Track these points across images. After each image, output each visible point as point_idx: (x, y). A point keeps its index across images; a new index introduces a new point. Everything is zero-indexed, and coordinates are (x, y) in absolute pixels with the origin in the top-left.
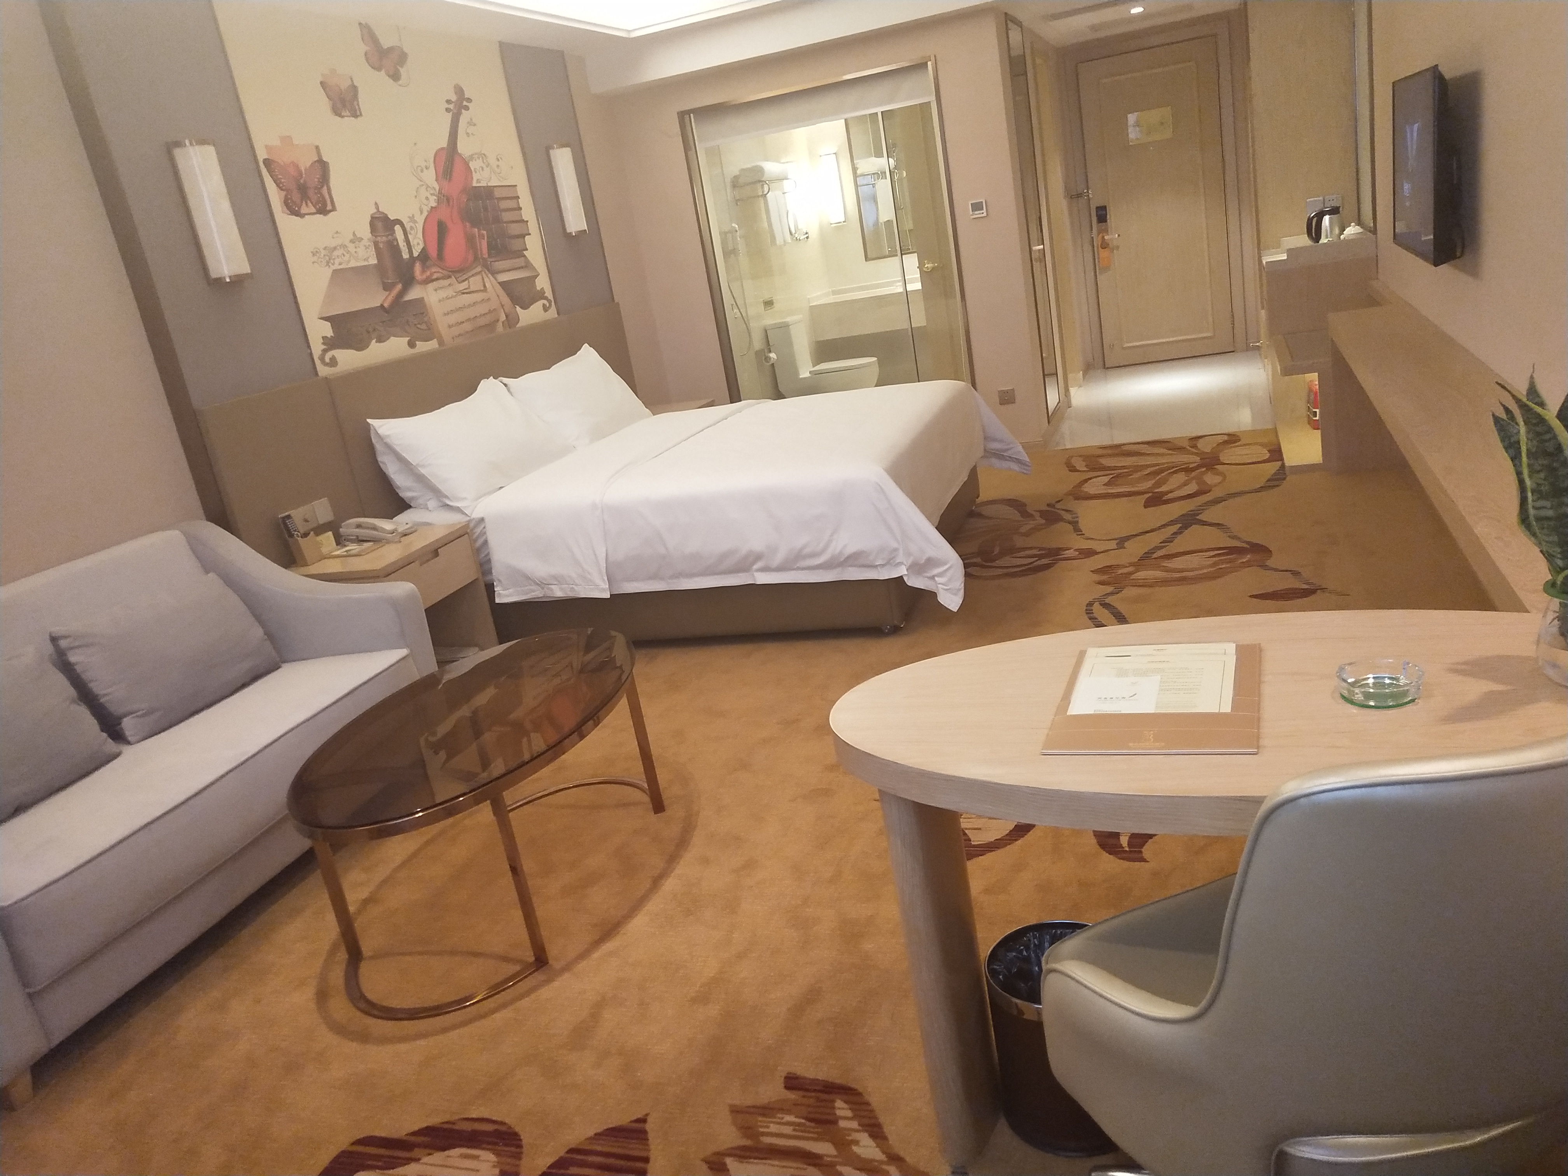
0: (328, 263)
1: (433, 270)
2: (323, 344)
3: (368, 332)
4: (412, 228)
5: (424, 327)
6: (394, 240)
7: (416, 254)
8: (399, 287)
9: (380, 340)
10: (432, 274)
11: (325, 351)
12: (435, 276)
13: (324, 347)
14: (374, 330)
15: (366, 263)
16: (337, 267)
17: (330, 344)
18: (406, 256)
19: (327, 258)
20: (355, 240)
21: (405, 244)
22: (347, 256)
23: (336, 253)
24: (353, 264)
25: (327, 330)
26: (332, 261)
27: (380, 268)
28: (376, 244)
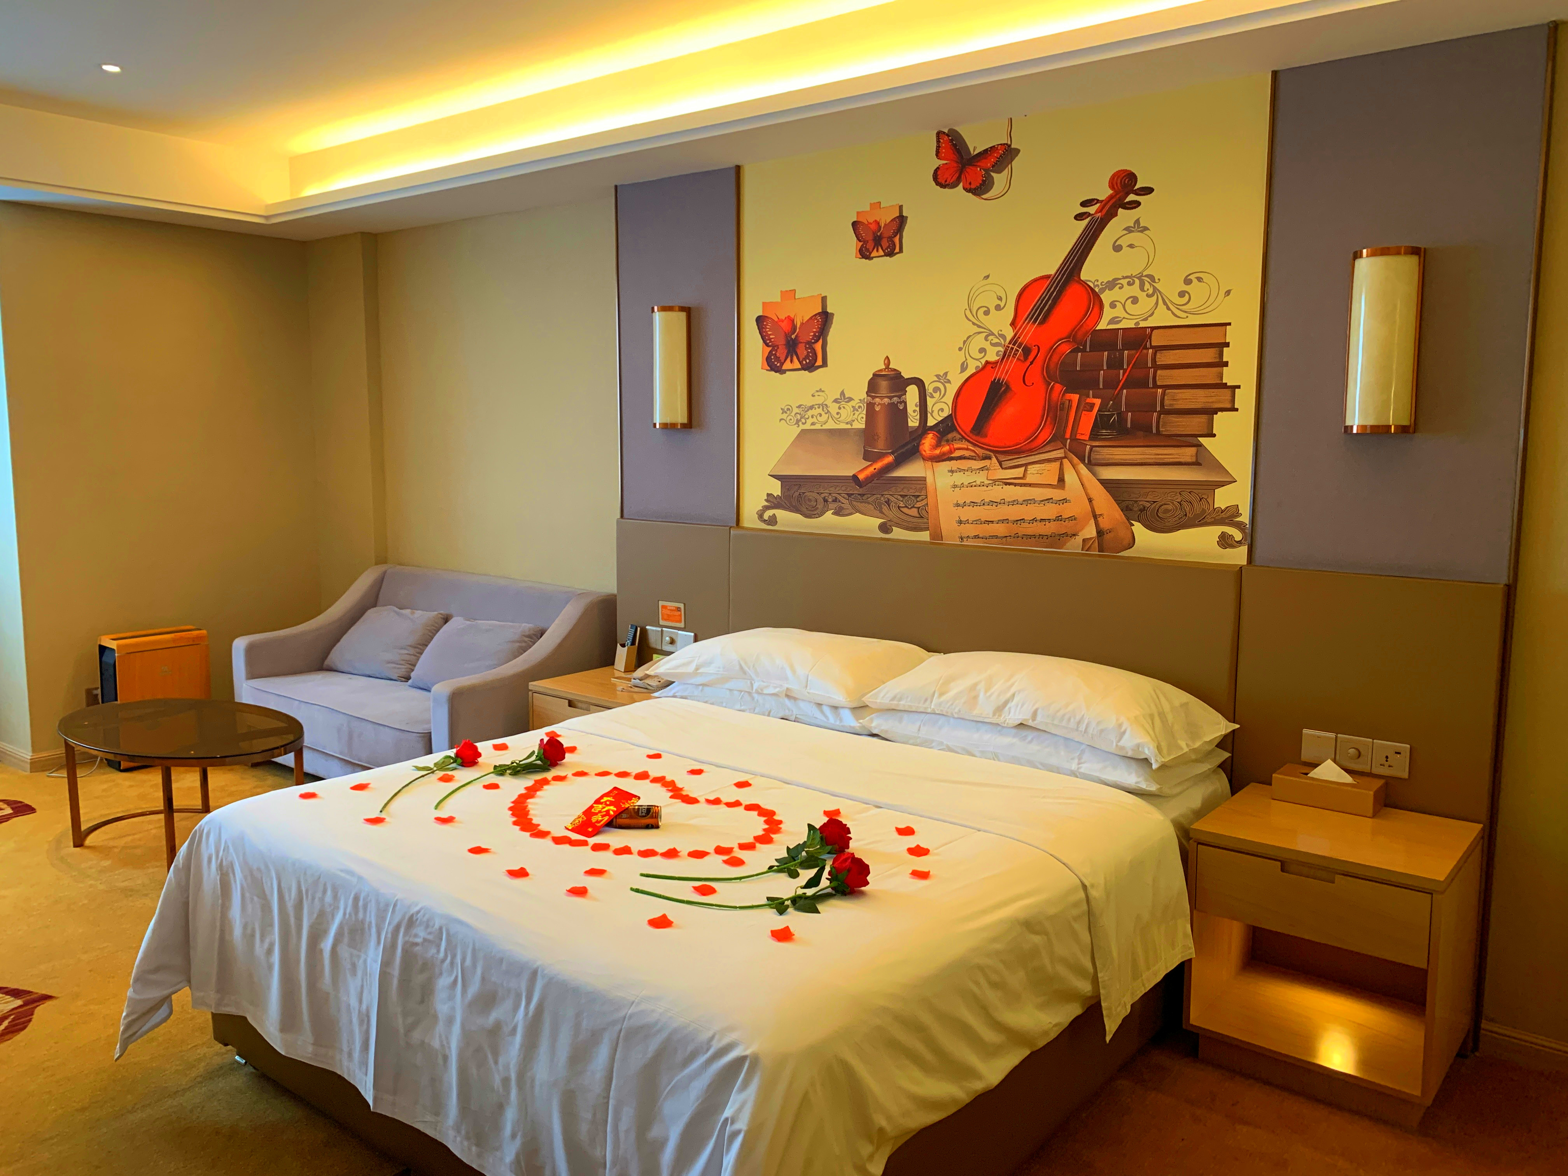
0: (798, 422)
1: (957, 445)
2: (767, 500)
3: (825, 501)
4: (936, 389)
5: (914, 512)
6: (901, 403)
7: (931, 422)
8: (890, 459)
9: (838, 513)
10: (951, 452)
11: (766, 508)
12: (957, 454)
13: (767, 504)
14: (835, 500)
15: (849, 426)
16: (808, 426)
17: (773, 502)
18: (913, 422)
19: (799, 417)
20: (843, 398)
21: (918, 409)
22: (825, 417)
23: (810, 413)
24: (831, 425)
25: (776, 488)
26: (803, 421)
27: (868, 435)
28: (870, 407)
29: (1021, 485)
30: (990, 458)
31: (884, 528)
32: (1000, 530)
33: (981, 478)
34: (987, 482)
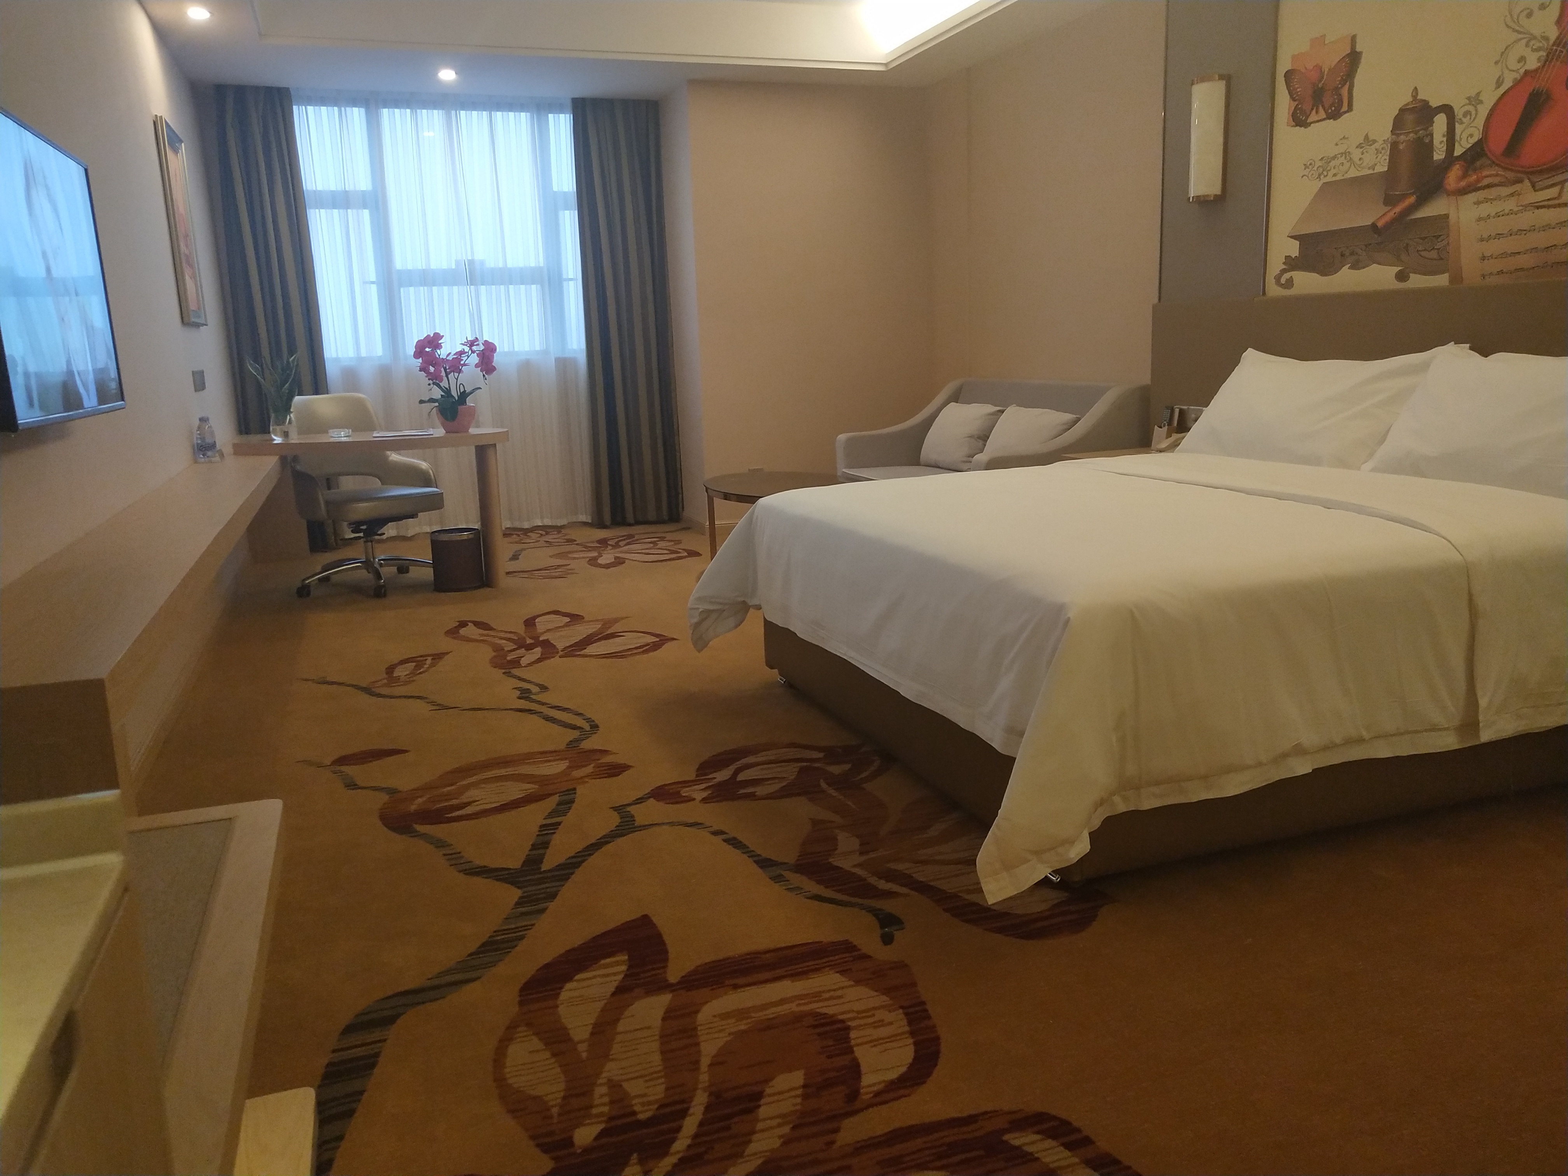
0: (1320, 175)
1: (1486, 173)
2: (1284, 263)
3: (1342, 255)
4: (1466, 114)
5: (1434, 254)
6: (1427, 136)
7: (1458, 152)
8: (1412, 199)
9: (1354, 267)
10: (1478, 181)
11: (1284, 271)
12: (1486, 182)
13: (1284, 267)
14: (1352, 254)
15: (1371, 172)
16: (1329, 179)
17: (1292, 264)
18: (1439, 155)
19: (1321, 170)
20: (1368, 141)
21: (1445, 139)
22: (1347, 165)
23: (1332, 164)
24: (1353, 173)
25: (1293, 249)
26: (1325, 173)
27: (1390, 177)
28: (1394, 146)
29: (1554, 206)
30: (1520, 181)
31: (1401, 277)
32: (1526, 261)
33: (1511, 205)
34: (1516, 209)
